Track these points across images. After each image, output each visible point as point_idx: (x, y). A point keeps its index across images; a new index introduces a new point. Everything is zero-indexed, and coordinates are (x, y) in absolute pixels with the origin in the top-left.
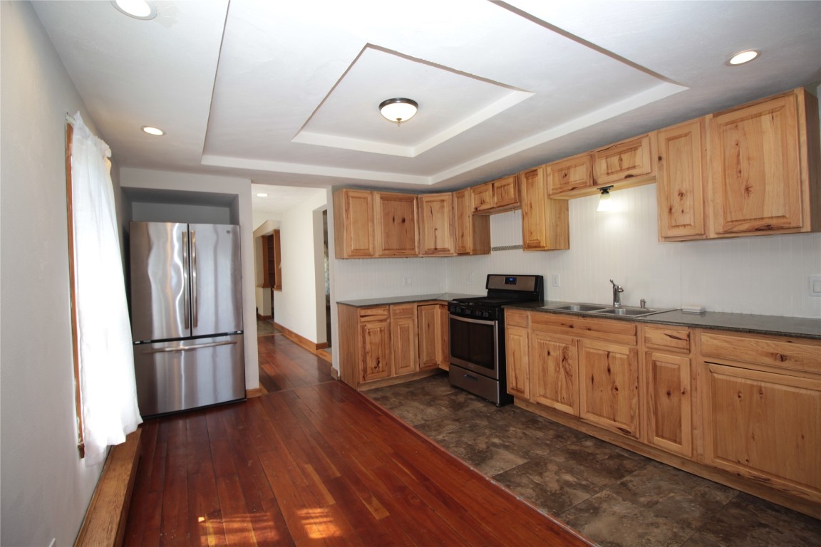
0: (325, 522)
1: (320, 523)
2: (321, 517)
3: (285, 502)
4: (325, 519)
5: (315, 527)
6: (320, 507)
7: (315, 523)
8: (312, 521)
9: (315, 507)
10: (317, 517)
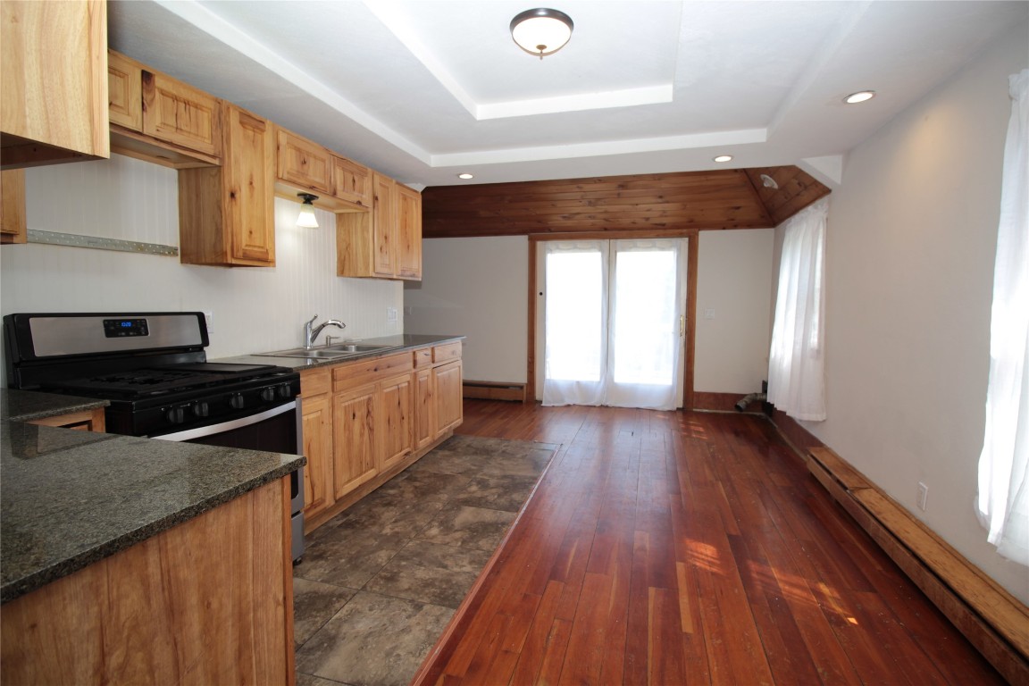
0: (697, 552)
1: (702, 554)
2: (699, 558)
3: (736, 591)
4: (696, 554)
5: (709, 553)
6: (695, 566)
7: (707, 556)
8: (709, 559)
9: (700, 568)
10: (703, 559)
